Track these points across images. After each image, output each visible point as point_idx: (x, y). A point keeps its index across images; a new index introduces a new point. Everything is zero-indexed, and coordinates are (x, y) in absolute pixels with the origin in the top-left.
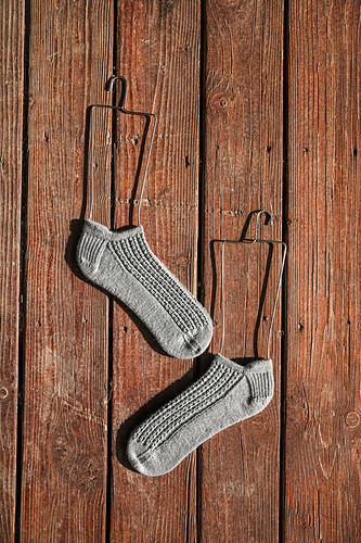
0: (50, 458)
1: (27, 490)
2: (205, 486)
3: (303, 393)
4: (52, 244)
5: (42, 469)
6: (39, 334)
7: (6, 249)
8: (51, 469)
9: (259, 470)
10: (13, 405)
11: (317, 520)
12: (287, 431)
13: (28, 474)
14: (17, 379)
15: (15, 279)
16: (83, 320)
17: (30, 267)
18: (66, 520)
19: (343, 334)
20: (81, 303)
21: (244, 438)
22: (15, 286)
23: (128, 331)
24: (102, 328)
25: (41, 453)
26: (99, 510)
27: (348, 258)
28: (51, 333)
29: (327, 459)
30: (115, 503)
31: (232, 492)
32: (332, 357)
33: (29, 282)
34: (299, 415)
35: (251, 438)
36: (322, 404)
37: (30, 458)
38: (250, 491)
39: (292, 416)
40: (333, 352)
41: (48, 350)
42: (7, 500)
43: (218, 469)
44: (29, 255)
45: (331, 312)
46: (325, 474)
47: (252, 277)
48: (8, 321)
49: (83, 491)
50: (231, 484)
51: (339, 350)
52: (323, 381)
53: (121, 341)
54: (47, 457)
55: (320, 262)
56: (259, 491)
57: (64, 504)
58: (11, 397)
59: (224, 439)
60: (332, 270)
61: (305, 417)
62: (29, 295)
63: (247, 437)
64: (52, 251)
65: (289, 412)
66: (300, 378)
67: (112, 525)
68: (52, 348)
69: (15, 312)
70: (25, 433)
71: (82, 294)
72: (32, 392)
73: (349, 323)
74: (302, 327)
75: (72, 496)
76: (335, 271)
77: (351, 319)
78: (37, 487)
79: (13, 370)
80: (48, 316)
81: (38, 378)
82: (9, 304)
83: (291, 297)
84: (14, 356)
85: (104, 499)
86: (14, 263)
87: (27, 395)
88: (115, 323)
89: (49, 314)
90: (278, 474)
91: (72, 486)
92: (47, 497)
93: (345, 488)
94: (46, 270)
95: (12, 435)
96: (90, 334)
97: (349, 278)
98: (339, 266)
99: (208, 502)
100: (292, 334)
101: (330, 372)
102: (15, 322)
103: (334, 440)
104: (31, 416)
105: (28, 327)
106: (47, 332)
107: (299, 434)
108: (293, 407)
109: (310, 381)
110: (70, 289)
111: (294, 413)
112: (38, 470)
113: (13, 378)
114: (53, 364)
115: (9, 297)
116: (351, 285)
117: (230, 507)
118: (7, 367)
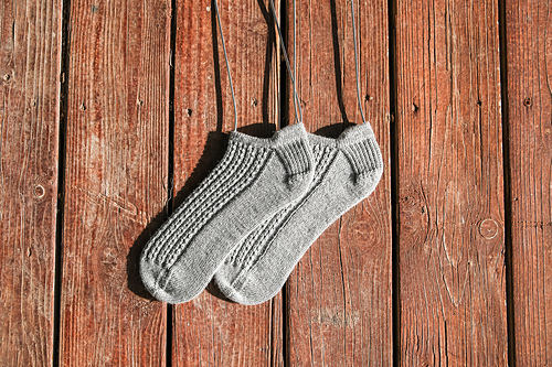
0: (96, 273)
1: (68, 313)
2: (294, 313)
3: (422, 194)
4: (101, 11)
5: (86, 287)
6: (83, 119)
7: (45, 18)
8: (97, 288)
9: (365, 294)
10: (50, 206)
11: (444, 361)
12: (402, 242)
13: (68, 293)
14: (56, 175)
15: (56, 53)
16: (138, 102)
17: (73, 38)
18: (115, 353)
19: (472, 117)
20: (135, 81)
21: (344, 251)
22: (55, 62)
23: (193, 115)
24: (160, 110)
25: (85, 267)
26: (158, 342)
27: (476, 21)
28: (98, 118)
29: (456, 279)
30: (177, 332)
31: (329, 322)
32: (458, 146)
33: (73, 56)
34: (417, 222)
35: (353, 252)
36: (447, 208)
37: (71, 273)
38: (354, 321)
39: (407, 224)
40: (460, 141)
41: (94, 138)
42: (43, 325)
43: (311, 291)
44: (72, 25)
45: (456, 90)
46: (454, 300)
47: (349, 46)
48: (47, 104)
49: (137, 316)
50: (328, 311)
51: (468, 137)
52: (448, 179)
53: (184, 126)
54: (92, 273)
55: (439, 26)
56: (366, 321)
57: (113, 333)
58: (49, 197)
59: (318, 252)
60: (454, 37)
61: (424, 224)
62: (72, 72)
63: (349, 250)
64: (100, 19)
65: (403, 218)
66: (417, 175)
67: (174, 360)
68: (99, 137)
69: (54, 93)
70: (65, 241)
71: (136, 70)
72: (74, 191)
73: (480, 103)
74: (417, 109)
75: (123, 323)
76: (459, 37)
77: (483, 98)
78: (80, 310)
79: (51, 164)
80: (95, 97)
81: (81, 173)
82: (48, 83)
83: (401, 71)
84: (53, 146)
85: (164, 327)
86: (54, 35)
87: (68, 195)
88: (177, 104)
89: (97, 95)
90: (390, 299)
91: (123, 310)
92: (92, 322)
93: (481, 319)
94: (93, 42)
95: (49, 245)
96: (145, 118)
97: (477, 46)
98: (464, 31)
99: (298, 334)
100: (404, 117)
101: (457, 166)
102: (54, 105)
103: (466, 256)
104: (72, 220)
105: (71, 111)
106: (93, 117)
107: (418, 248)
108: (409, 211)
109: (430, 178)
110: (121, 64)
111: (409, 219)
112: (81, 289)
113: (51, 173)
114: (100, 156)
115: (48, 75)
116: (481, 55)
117: (328, 341)
118: (44, 160)
